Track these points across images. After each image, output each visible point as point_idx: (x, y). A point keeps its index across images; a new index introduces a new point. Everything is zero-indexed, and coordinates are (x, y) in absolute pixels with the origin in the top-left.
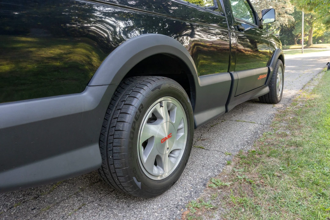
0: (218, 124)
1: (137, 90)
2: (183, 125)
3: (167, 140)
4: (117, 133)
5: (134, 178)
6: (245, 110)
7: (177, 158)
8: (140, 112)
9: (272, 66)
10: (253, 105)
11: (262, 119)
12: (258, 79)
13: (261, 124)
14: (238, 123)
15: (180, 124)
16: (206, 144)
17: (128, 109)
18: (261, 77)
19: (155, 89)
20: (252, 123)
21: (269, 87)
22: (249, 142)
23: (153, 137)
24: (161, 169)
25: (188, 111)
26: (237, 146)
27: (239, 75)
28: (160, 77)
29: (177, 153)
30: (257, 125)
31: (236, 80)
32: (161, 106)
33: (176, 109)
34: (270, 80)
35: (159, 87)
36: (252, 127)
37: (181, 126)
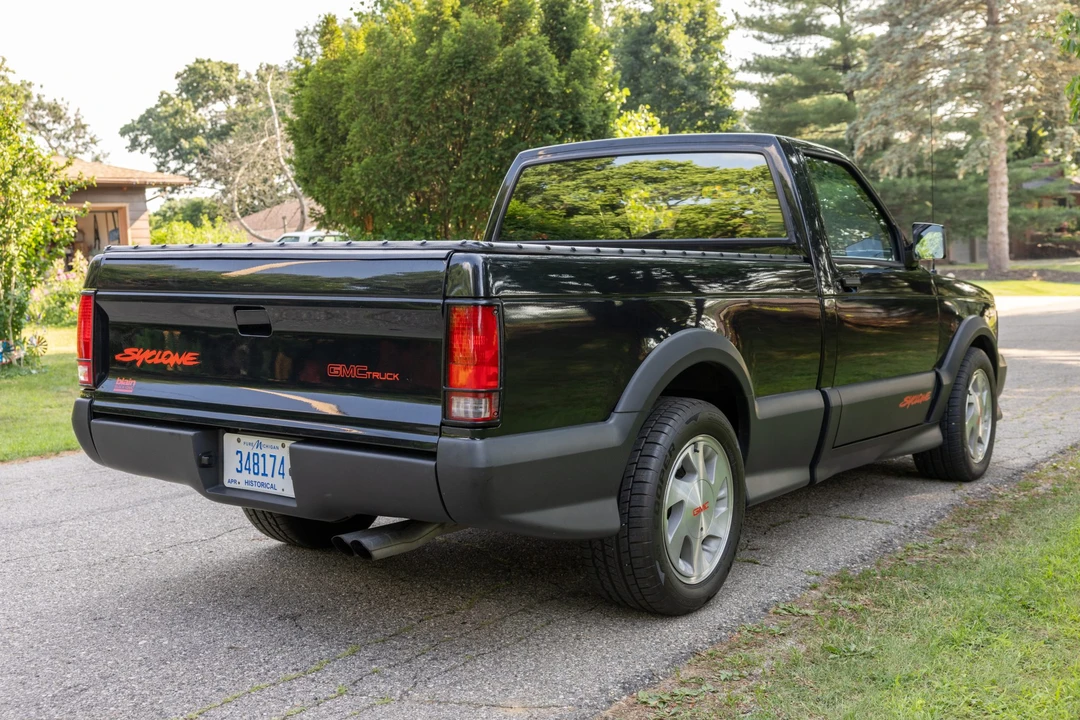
0: (789, 521)
1: (664, 420)
2: (726, 492)
3: (702, 513)
4: (636, 485)
5: (657, 563)
6: (868, 493)
7: (713, 554)
8: (671, 455)
9: (950, 370)
10: (898, 482)
11: (911, 517)
12: (901, 406)
13: (906, 527)
14: (843, 522)
15: (721, 489)
16: (763, 556)
17: (653, 449)
18: (909, 401)
19: (690, 420)
20: (882, 523)
21: (943, 431)
22: (866, 557)
23: (681, 503)
24: (690, 567)
25: (736, 465)
26: (837, 563)
27: (845, 395)
28: (695, 401)
29: (713, 544)
30: (893, 528)
31: (837, 407)
32: (696, 451)
33: (716, 459)
34: (945, 409)
35: (695, 418)
36: (879, 531)
37: (722, 493)
